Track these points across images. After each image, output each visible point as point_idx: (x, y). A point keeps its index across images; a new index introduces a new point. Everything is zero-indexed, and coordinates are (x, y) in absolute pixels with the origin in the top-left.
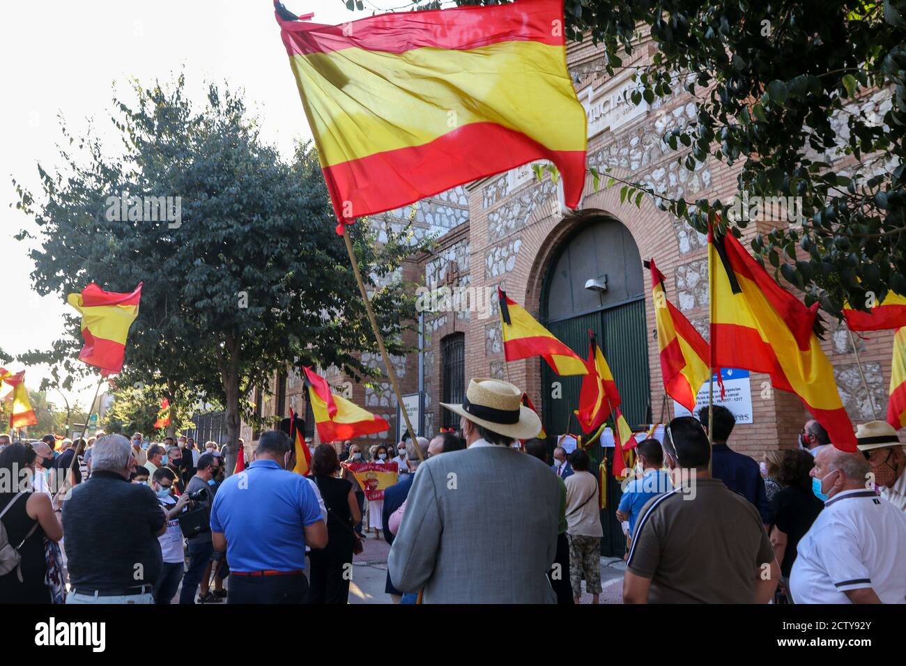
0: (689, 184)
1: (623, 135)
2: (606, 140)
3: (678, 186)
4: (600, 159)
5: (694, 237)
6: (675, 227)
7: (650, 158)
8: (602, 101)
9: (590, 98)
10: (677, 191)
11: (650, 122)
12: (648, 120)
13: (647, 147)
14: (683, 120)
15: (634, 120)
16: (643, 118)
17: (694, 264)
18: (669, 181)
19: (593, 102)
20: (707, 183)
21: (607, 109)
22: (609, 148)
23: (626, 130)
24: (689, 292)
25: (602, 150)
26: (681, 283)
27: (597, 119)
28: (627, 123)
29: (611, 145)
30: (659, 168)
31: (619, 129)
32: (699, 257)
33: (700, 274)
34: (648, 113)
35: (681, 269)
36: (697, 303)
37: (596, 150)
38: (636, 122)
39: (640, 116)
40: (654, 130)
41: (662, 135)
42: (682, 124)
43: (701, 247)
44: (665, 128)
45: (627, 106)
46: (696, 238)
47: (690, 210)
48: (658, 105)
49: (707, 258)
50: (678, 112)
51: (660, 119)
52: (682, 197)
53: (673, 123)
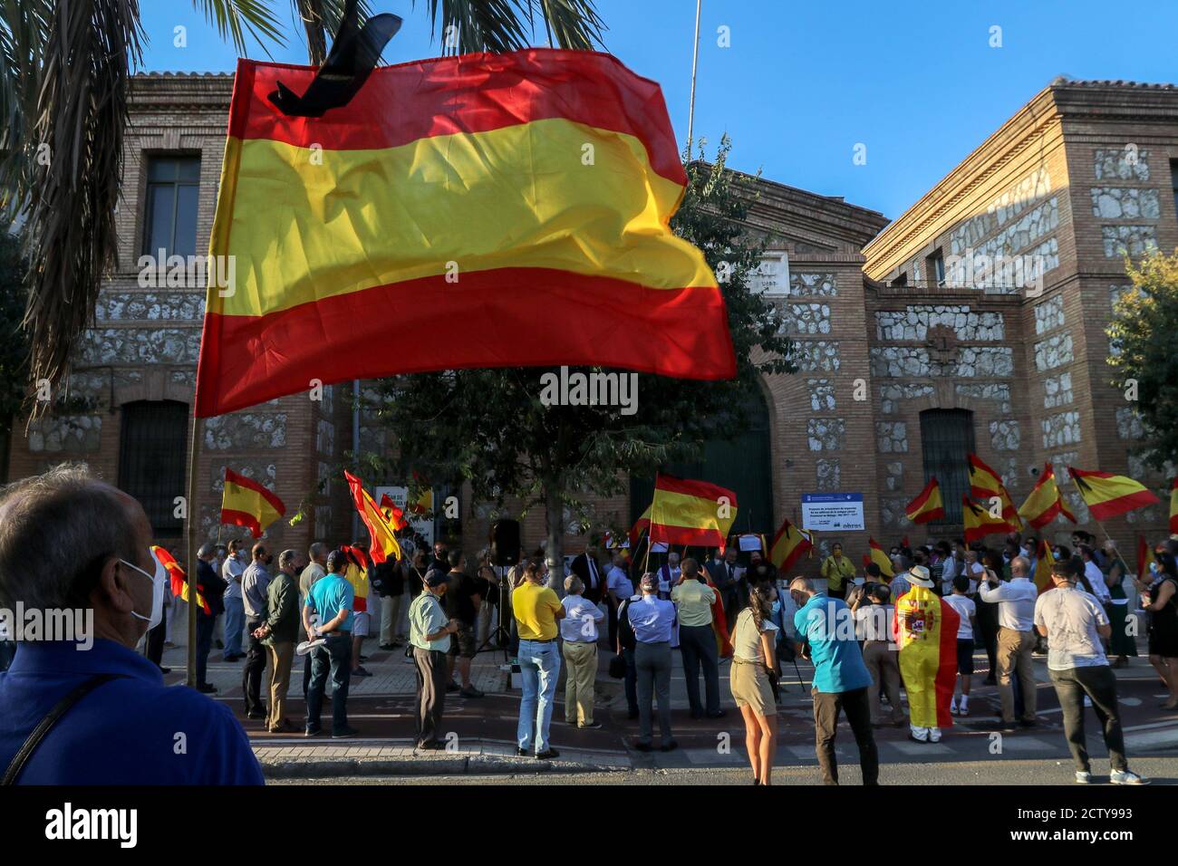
0: (821, 363)
3: (811, 361)
5: (824, 401)
6: (808, 390)
7: (787, 331)
10: (811, 364)
11: (789, 303)
12: (787, 301)
13: (784, 321)
14: (819, 315)
15: (775, 295)
16: (784, 296)
17: (823, 420)
20: (837, 368)
23: (765, 299)
24: (817, 438)
26: (811, 431)
33: (828, 428)
34: (789, 295)
35: (812, 421)
36: (824, 447)
38: (777, 297)
39: (782, 295)
40: (791, 310)
41: (799, 317)
42: (818, 317)
43: (829, 409)
44: (802, 313)
45: (766, 280)
46: (826, 402)
47: (821, 381)
48: (796, 292)
49: (834, 419)
50: (815, 307)
51: (797, 304)
52: (815, 370)
53: (809, 313)
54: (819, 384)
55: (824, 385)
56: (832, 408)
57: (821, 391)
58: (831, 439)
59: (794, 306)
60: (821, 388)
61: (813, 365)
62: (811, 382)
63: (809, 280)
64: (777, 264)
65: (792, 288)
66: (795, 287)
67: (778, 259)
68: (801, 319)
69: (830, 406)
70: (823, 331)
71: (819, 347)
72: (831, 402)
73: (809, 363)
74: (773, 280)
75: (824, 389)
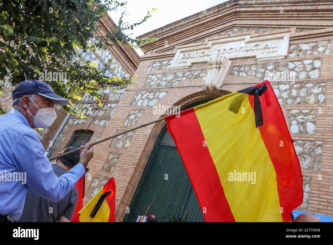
0: (307, 98)
1: (263, 62)
2: (249, 62)
3: (297, 97)
4: (242, 69)
5: (303, 127)
6: (290, 117)
8: (254, 44)
9: (246, 41)
10: (296, 99)
11: (285, 62)
12: (284, 60)
14: (311, 66)
16: (281, 58)
17: (300, 142)
18: (292, 93)
19: (246, 43)
20: (321, 101)
21: (256, 48)
22: (250, 66)
23: (266, 61)
25: (245, 66)
27: (247, 50)
28: (269, 57)
29: (253, 65)
30: (286, 84)
31: (262, 58)
32: (306, 139)
33: (303, 149)
34: (286, 57)
37: (241, 64)
38: (276, 58)
39: (280, 56)
40: (286, 66)
41: (292, 70)
42: (309, 68)
43: (308, 133)
44: (295, 67)
45: (271, 50)
46: (305, 127)
47: (304, 111)
48: (293, 55)
49: (311, 141)
50: (306, 62)
51: (292, 62)
52: (299, 103)
53: (302, 66)
54: (301, 113)
55: (306, 115)
56: (311, 133)
57: (303, 119)
58: (305, 159)
59: (290, 63)
60: (302, 117)
61: (299, 100)
62: (293, 112)
63: (304, 47)
64: (281, 41)
65: (289, 53)
66: (293, 52)
67: (282, 38)
68: (294, 71)
69: (309, 130)
70: (312, 77)
71: (306, 87)
72: (310, 127)
73: (295, 98)
74: (274, 50)
75: (306, 117)
